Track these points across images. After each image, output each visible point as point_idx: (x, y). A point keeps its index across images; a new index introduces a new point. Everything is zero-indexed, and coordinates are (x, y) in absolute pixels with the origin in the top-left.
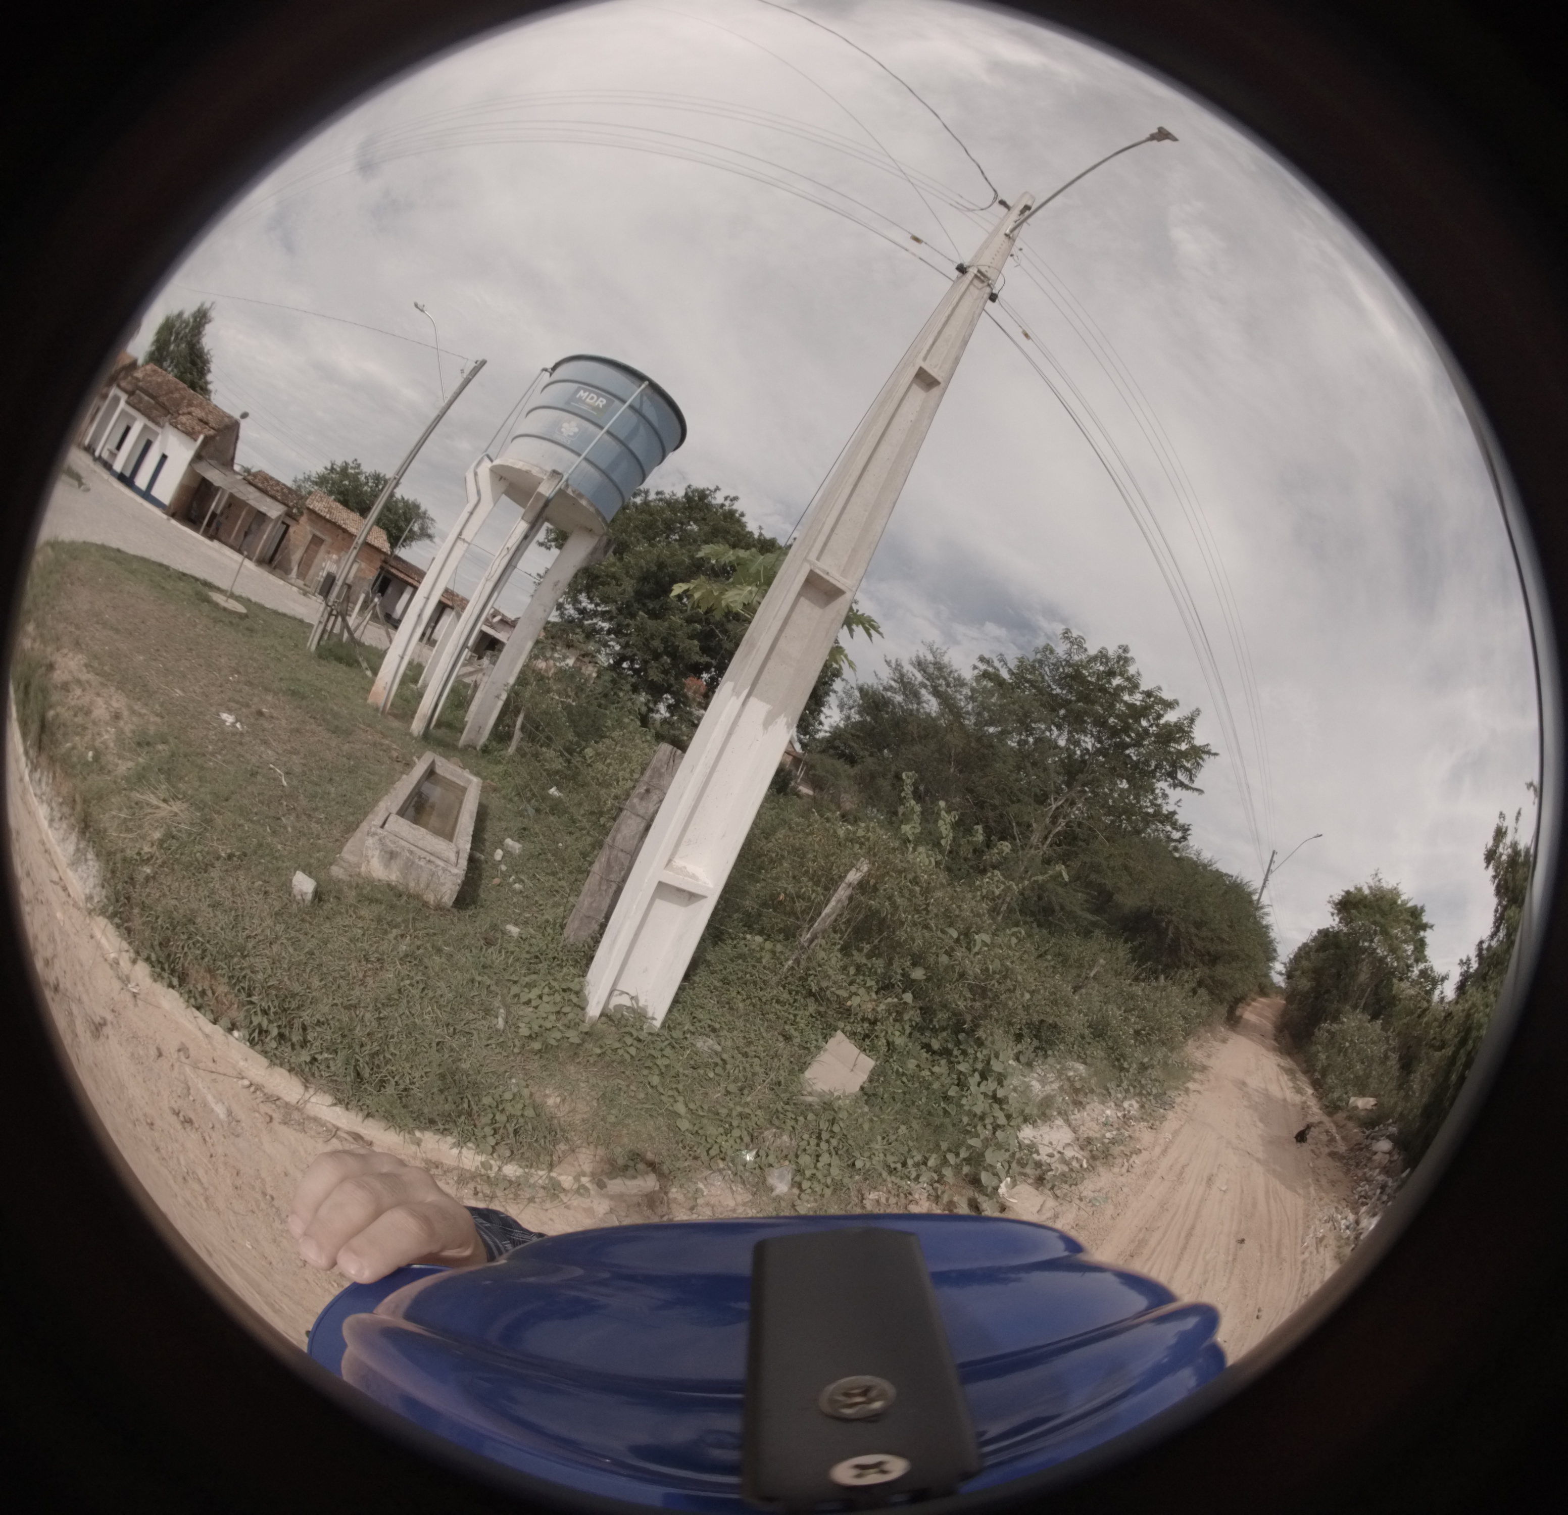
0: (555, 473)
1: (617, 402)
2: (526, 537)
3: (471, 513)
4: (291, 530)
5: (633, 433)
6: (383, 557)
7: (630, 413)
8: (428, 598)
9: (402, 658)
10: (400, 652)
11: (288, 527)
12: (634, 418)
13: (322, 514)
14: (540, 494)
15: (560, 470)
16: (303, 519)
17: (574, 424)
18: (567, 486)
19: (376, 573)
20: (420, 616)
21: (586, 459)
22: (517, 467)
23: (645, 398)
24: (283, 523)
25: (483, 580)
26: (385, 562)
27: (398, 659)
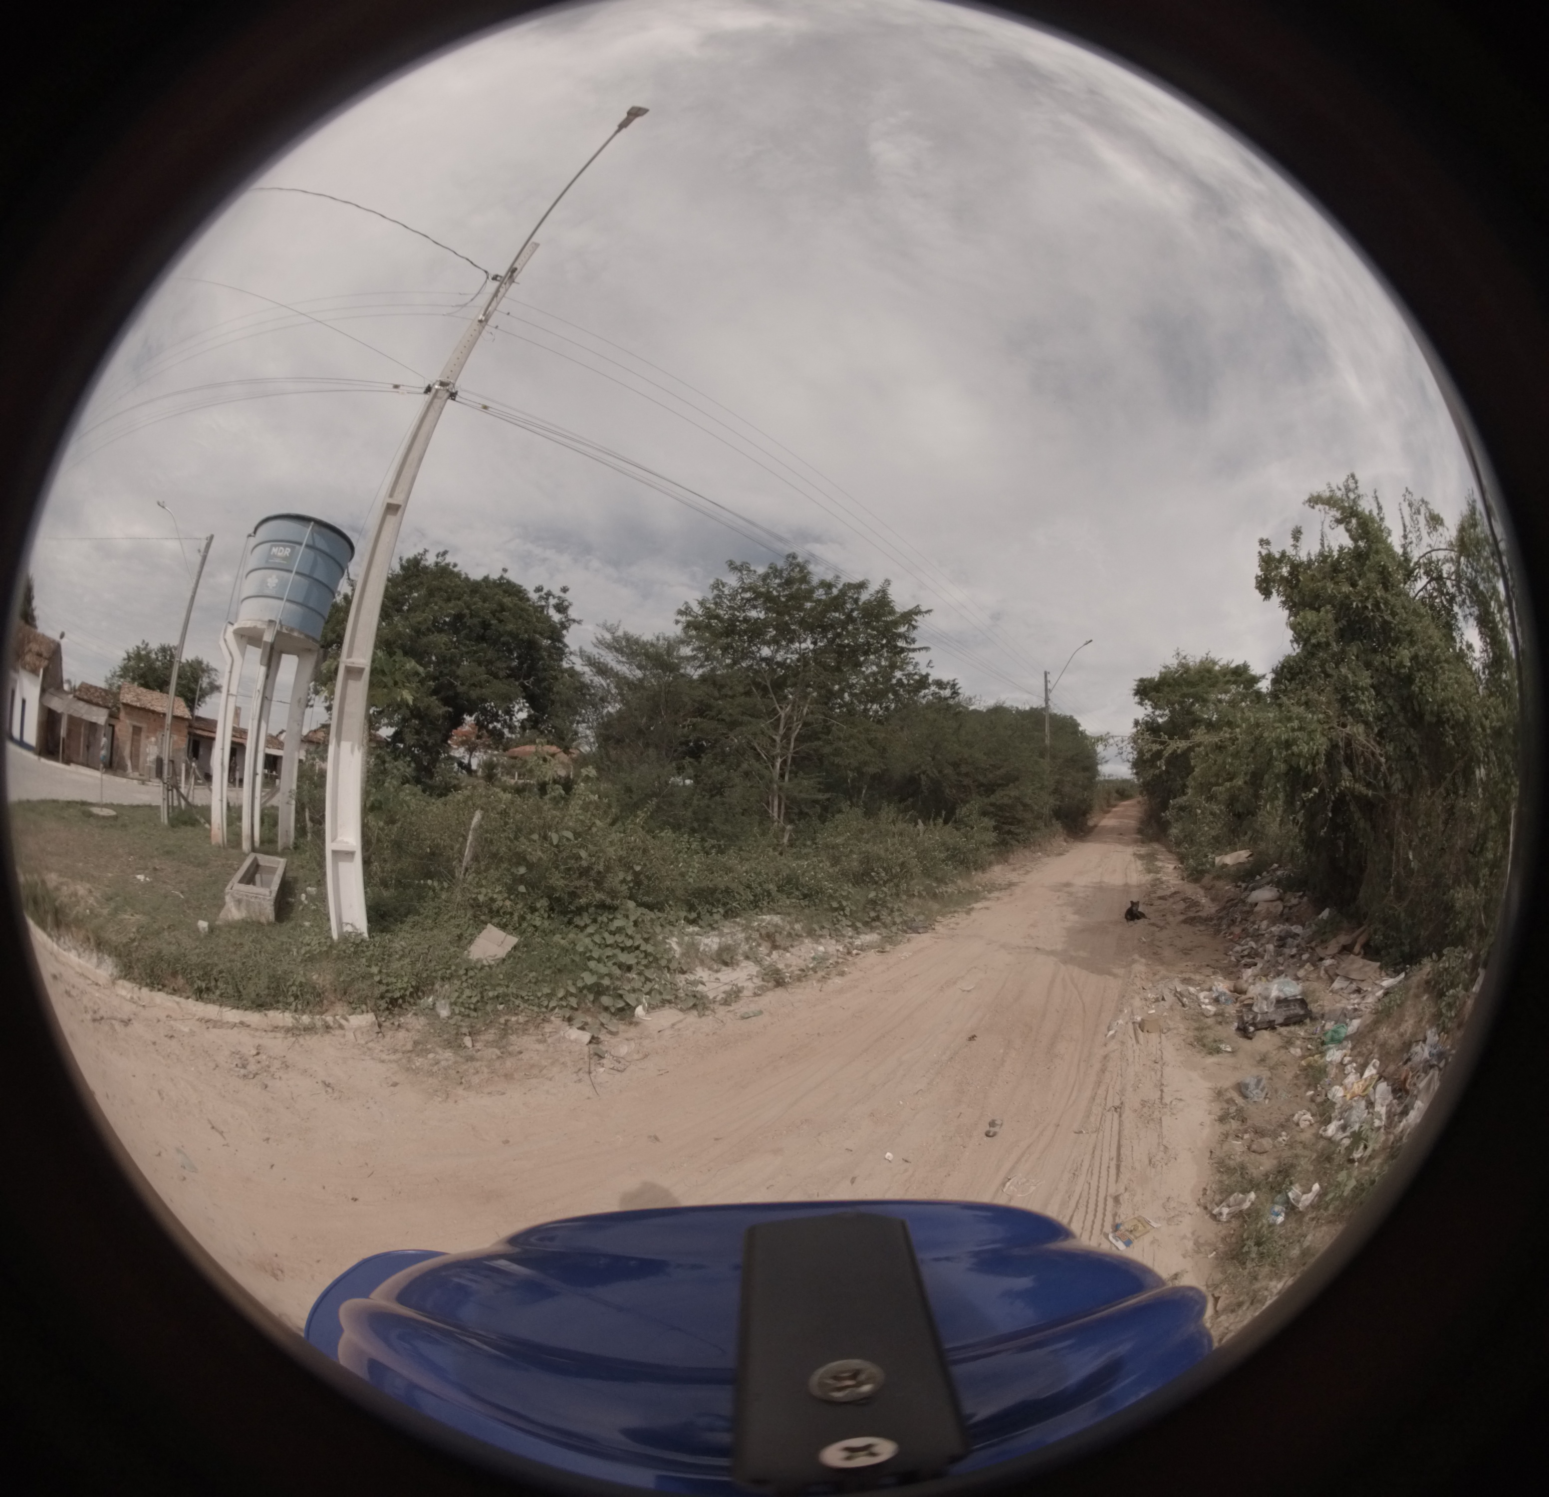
0: (271, 622)
1: (297, 547)
2: (267, 677)
3: (231, 672)
4: (117, 729)
5: (314, 565)
6: (187, 723)
7: (308, 550)
8: (223, 749)
9: (222, 801)
10: (219, 797)
11: (113, 726)
12: (312, 553)
13: (134, 704)
14: (266, 643)
15: (273, 618)
16: (122, 715)
17: (274, 577)
18: (281, 626)
19: (186, 740)
20: (222, 764)
21: (288, 600)
22: (248, 626)
23: (315, 535)
24: (110, 725)
25: (250, 721)
26: (190, 726)
27: (219, 803)
